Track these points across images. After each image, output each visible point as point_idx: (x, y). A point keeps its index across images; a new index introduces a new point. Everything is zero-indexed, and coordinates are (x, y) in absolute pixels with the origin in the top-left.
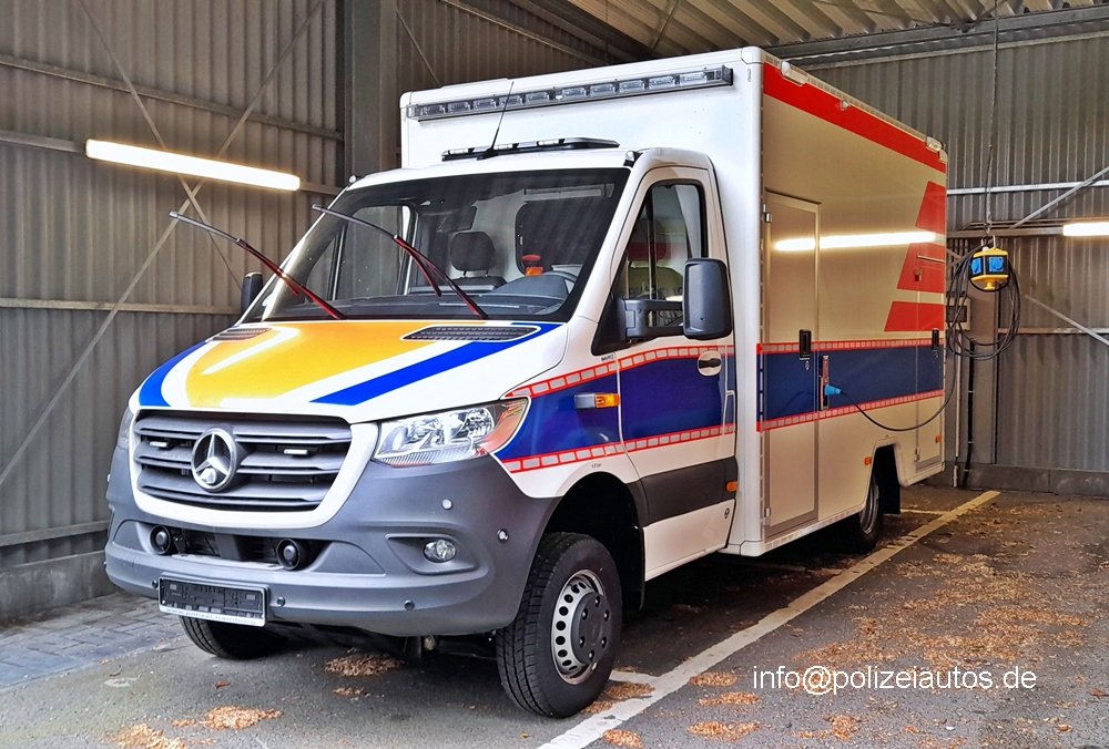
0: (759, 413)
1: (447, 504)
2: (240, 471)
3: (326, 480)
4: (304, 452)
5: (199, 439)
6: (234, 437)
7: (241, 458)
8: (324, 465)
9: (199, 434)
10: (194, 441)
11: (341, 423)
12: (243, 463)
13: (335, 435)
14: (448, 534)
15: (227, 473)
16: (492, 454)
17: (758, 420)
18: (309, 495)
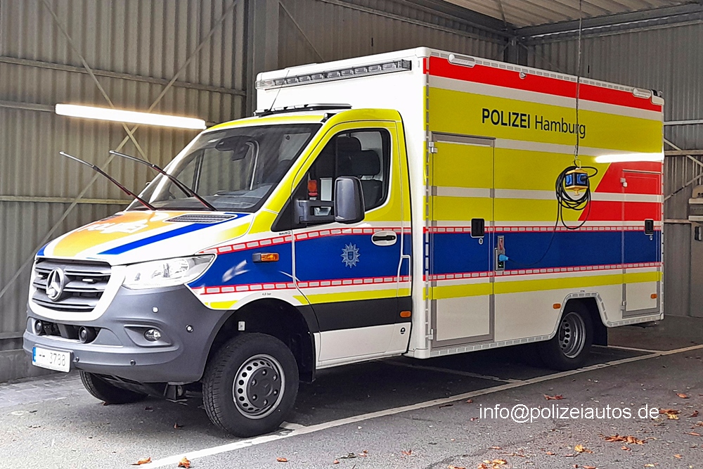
0: (425, 270)
1: (155, 310)
2: (65, 290)
3: (98, 295)
4: (91, 280)
5: (51, 272)
6: (64, 272)
7: (65, 284)
8: (99, 287)
9: (51, 270)
10: (48, 274)
11: (107, 265)
12: (67, 286)
13: (105, 271)
14: (156, 326)
15: (59, 290)
16: (186, 284)
17: (424, 273)
18: (91, 303)
